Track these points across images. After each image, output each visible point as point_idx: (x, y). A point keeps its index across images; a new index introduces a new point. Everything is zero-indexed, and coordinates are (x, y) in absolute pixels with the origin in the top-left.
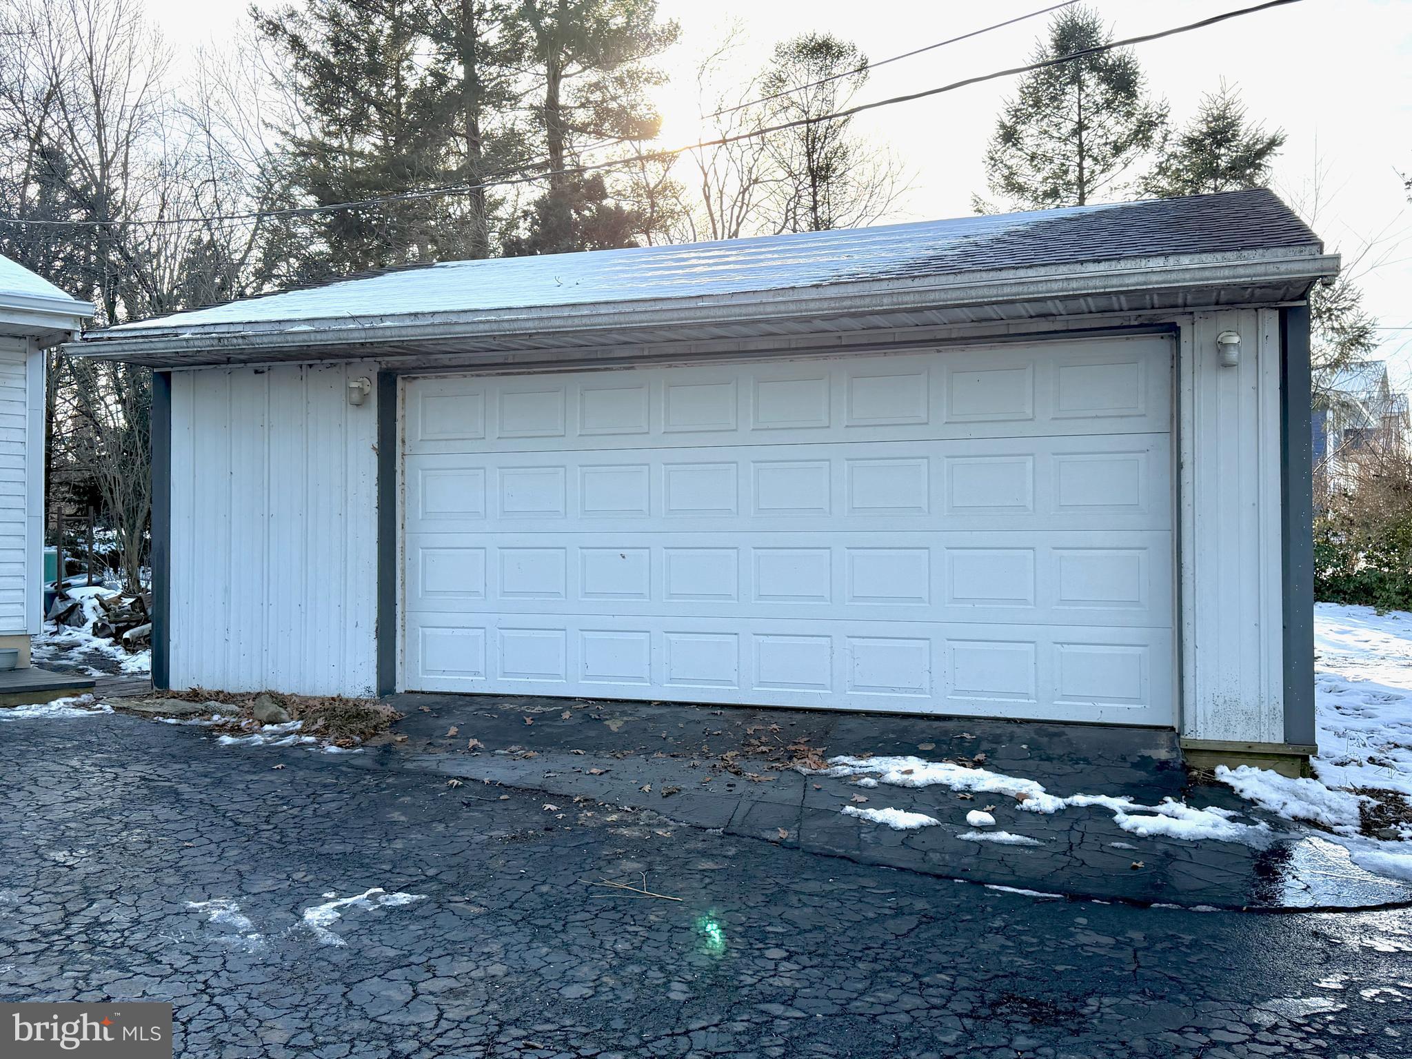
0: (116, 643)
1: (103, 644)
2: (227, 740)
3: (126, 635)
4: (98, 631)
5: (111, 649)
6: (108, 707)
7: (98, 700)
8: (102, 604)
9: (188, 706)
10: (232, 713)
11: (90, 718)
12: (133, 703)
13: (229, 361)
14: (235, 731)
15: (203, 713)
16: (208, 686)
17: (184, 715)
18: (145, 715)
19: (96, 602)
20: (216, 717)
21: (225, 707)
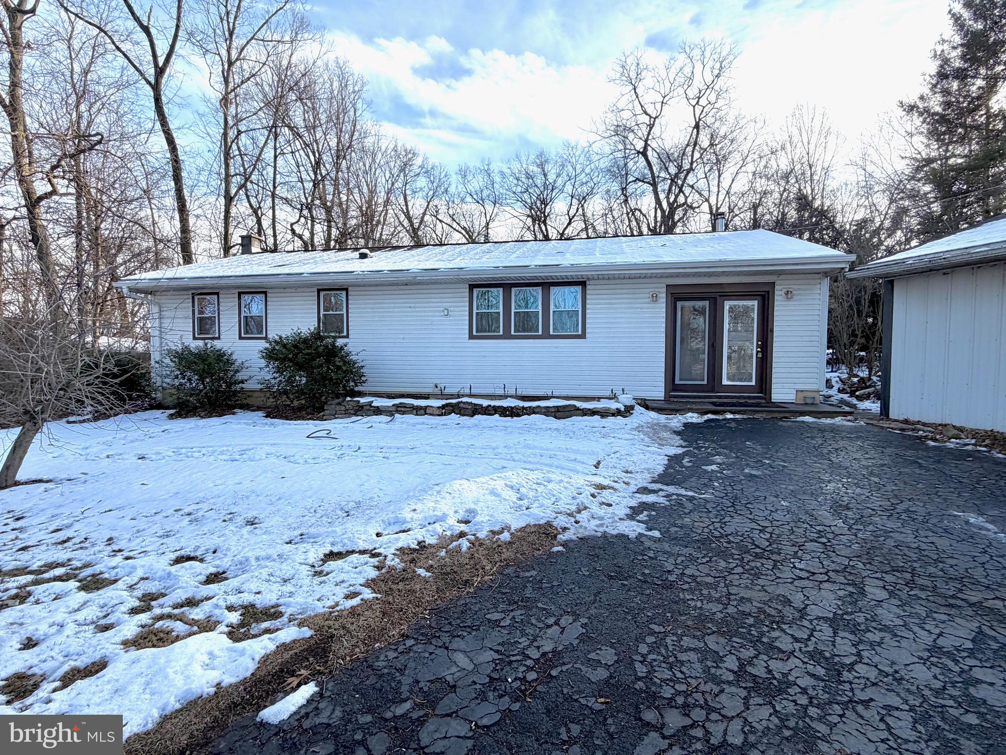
0: (851, 396)
1: (845, 397)
2: (932, 443)
3: (857, 393)
4: (840, 391)
5: (850, 399)
6: (862, 423)
7: (856, 419)
8: (841, 380)
9: (904, 426)
10: (930, 431)
11: (855, 427)
12: (875, 422)
13: (931, 270)
14: (934, 440)
15: (913, 430)
16: (912, 418)
17: (903, 430)
18: (882, 428)
19: (838, 379)
20: (921, 432)
21: (926, 429)
